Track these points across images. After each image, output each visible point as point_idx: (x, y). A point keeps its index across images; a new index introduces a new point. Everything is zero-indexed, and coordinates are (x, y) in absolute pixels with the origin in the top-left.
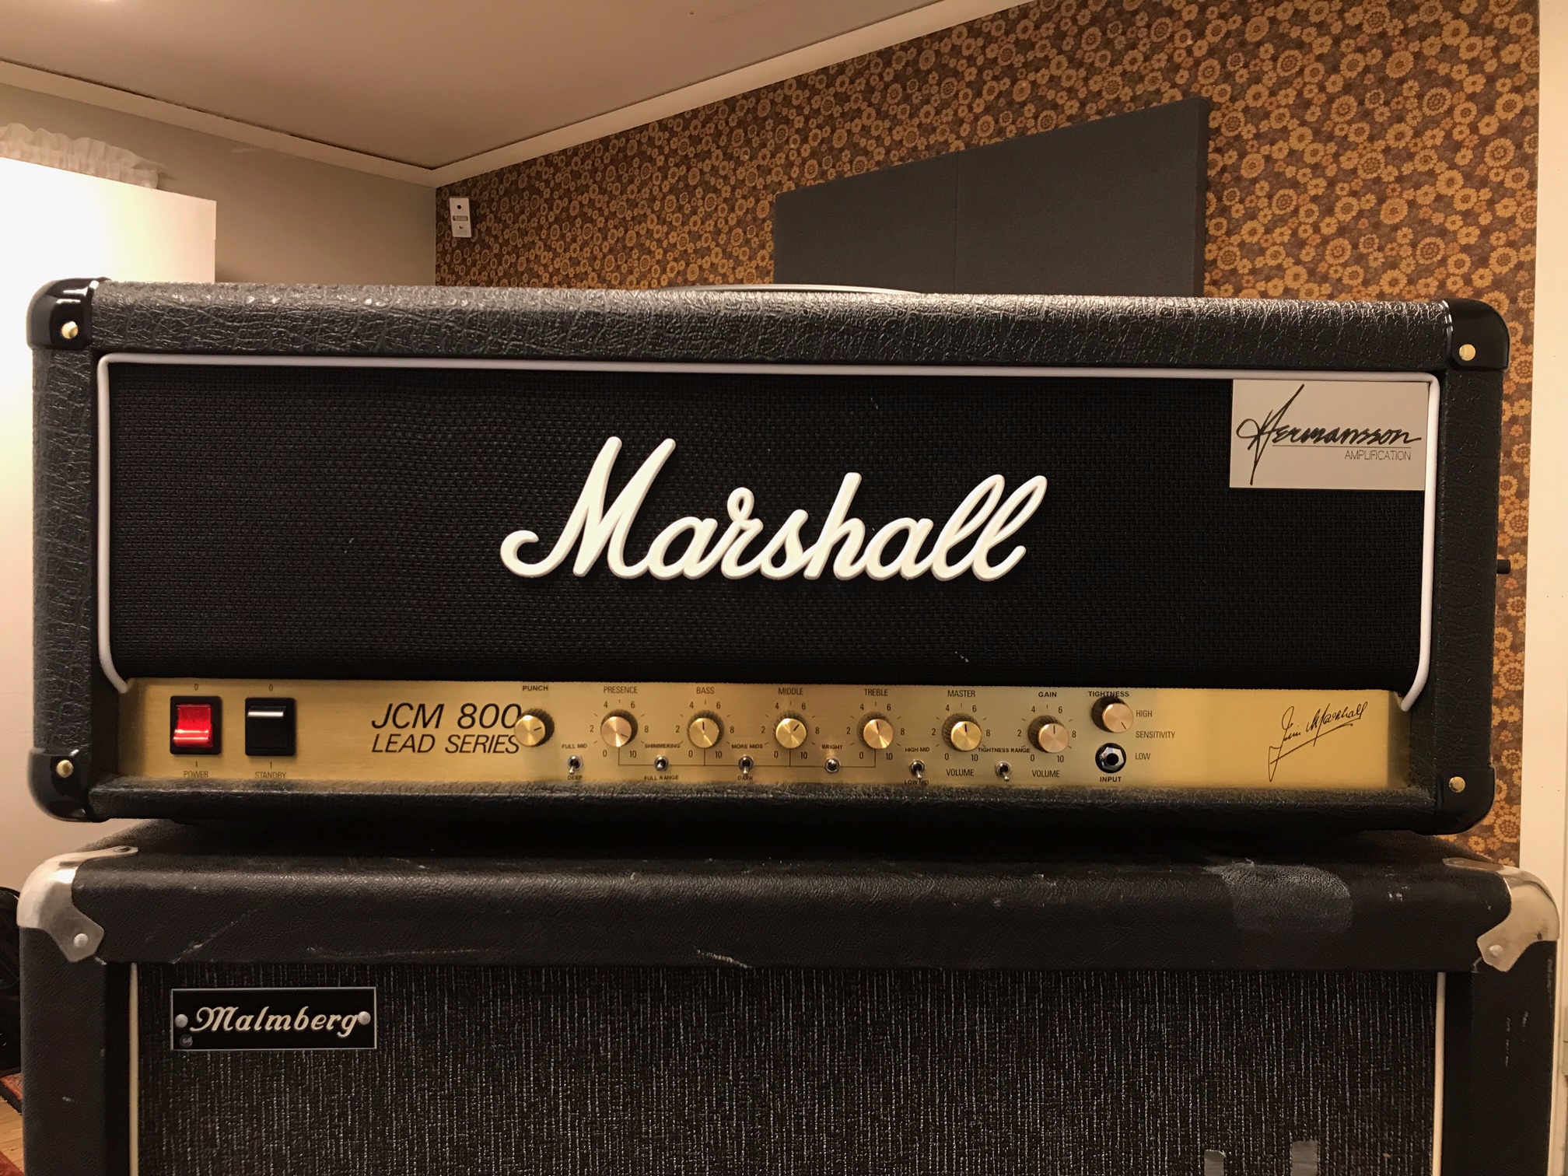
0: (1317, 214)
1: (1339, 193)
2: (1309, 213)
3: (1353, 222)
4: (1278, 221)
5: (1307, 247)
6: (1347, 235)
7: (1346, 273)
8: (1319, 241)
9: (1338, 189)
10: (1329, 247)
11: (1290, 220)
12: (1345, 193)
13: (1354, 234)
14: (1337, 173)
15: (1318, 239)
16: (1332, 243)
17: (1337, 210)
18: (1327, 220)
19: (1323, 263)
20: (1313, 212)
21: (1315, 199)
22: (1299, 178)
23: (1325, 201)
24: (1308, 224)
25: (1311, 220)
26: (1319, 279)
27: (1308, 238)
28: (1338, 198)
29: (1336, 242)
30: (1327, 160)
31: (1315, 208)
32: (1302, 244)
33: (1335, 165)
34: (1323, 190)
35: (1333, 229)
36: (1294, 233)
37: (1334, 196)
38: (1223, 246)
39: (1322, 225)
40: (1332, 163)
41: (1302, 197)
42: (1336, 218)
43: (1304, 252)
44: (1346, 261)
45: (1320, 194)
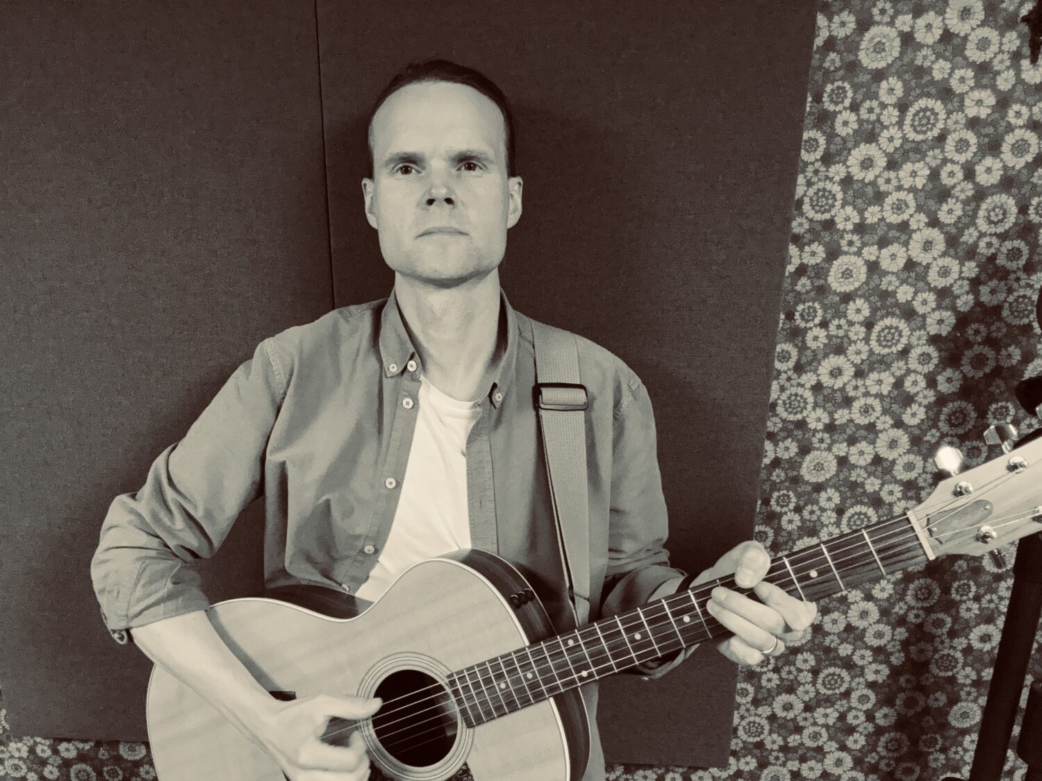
0: (973, 149)
1: (1013, 121)
2: (962, 145)
3: (1025, 171)
4: (910, 151)
5: (951, 201)
6: (1014, 191)
7: (1004, 250)
8: (970, 193)
9: (1011, 113)
10: (984, 206)
11: (931, 153)
12: (1020, 122)
13: (1026, 189)
14: (1014, 86)
15: (968, 190)
16: (989, 200)
17: (1005, 147)
18: (989, 161)
19: (972, 230)
20: (968, 145)
21: (973, 123)
22: (954, 83)
23: (991, 130)
24: (958, 163)
25: (962, 158)
26: (961, 253)
27: (954, 187)
28: (1010, 128)
29: (996, 198)
30: (1002, 62)
31: (972, 138)
32: (944, 194)
33: (1012, 72)
34: (989, 111)
35: (995, 178)
36: (934, 175)
37: (1004, 124)
38: (815, 179)
39: (979, 169)
40: (1008, 68)
41: (954, 117)
42: (1001, 160)
43: (945, 207)
44: (1007, 232)
45: (983, 116)
